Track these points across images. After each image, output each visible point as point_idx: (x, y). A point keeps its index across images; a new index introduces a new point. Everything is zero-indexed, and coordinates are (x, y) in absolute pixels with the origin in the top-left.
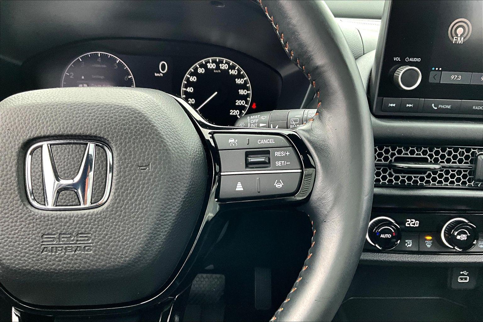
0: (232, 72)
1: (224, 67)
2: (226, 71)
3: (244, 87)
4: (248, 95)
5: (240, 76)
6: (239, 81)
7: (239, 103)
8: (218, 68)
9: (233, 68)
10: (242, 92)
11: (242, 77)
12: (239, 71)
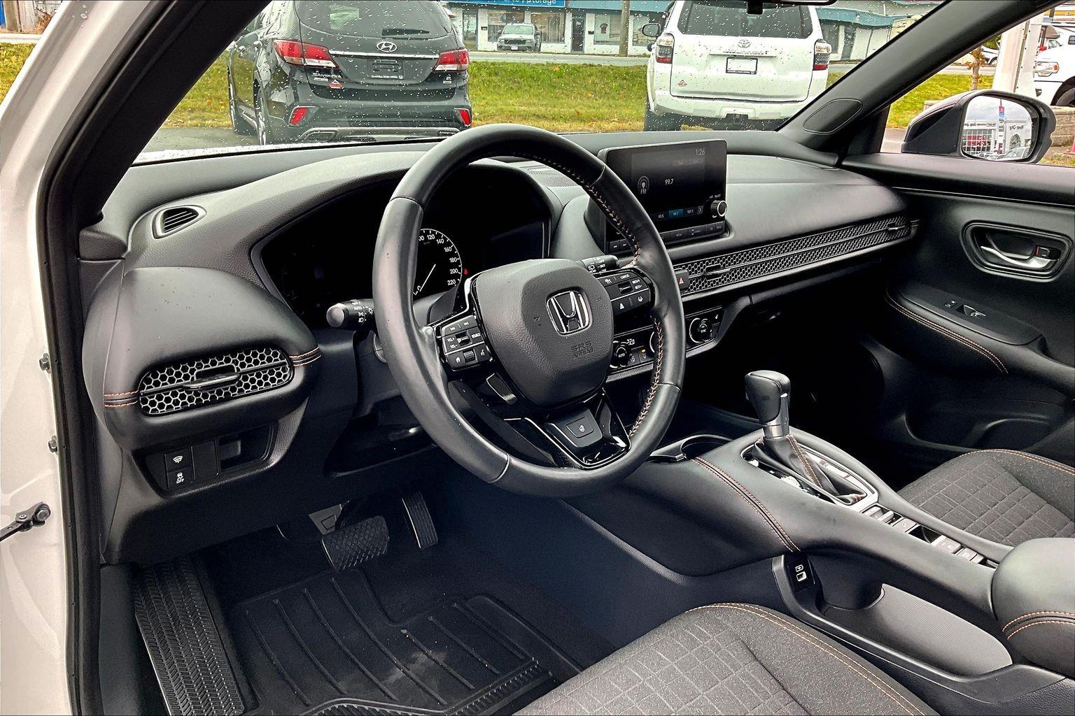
0: (440, 241)
1: (431, 237)
2: (434, 242)
3: (452, 254)
4: (458, 262)
5: (448, 244)
6: (447, 250)
7: (453, 271)
8: (426, 238)
9: (438, 237)
10: (453, 260)
11: (449, 244)
12: (445, 239)
